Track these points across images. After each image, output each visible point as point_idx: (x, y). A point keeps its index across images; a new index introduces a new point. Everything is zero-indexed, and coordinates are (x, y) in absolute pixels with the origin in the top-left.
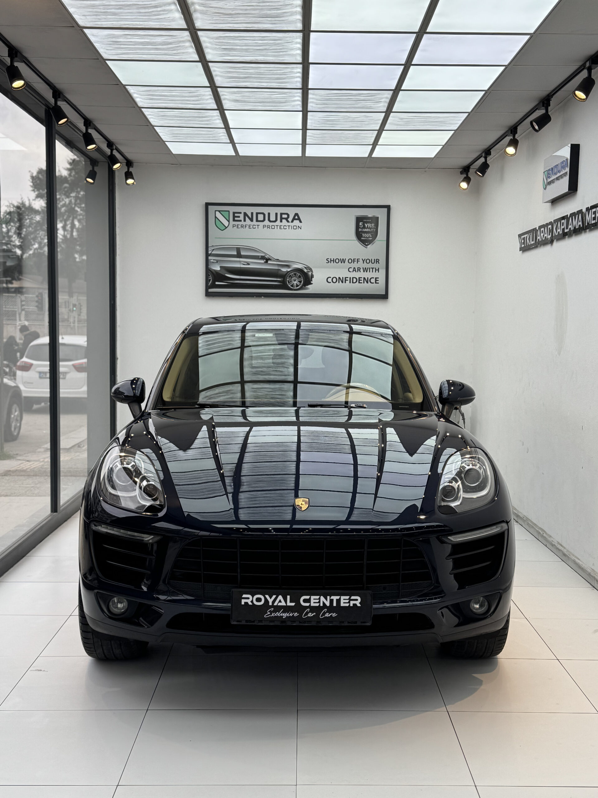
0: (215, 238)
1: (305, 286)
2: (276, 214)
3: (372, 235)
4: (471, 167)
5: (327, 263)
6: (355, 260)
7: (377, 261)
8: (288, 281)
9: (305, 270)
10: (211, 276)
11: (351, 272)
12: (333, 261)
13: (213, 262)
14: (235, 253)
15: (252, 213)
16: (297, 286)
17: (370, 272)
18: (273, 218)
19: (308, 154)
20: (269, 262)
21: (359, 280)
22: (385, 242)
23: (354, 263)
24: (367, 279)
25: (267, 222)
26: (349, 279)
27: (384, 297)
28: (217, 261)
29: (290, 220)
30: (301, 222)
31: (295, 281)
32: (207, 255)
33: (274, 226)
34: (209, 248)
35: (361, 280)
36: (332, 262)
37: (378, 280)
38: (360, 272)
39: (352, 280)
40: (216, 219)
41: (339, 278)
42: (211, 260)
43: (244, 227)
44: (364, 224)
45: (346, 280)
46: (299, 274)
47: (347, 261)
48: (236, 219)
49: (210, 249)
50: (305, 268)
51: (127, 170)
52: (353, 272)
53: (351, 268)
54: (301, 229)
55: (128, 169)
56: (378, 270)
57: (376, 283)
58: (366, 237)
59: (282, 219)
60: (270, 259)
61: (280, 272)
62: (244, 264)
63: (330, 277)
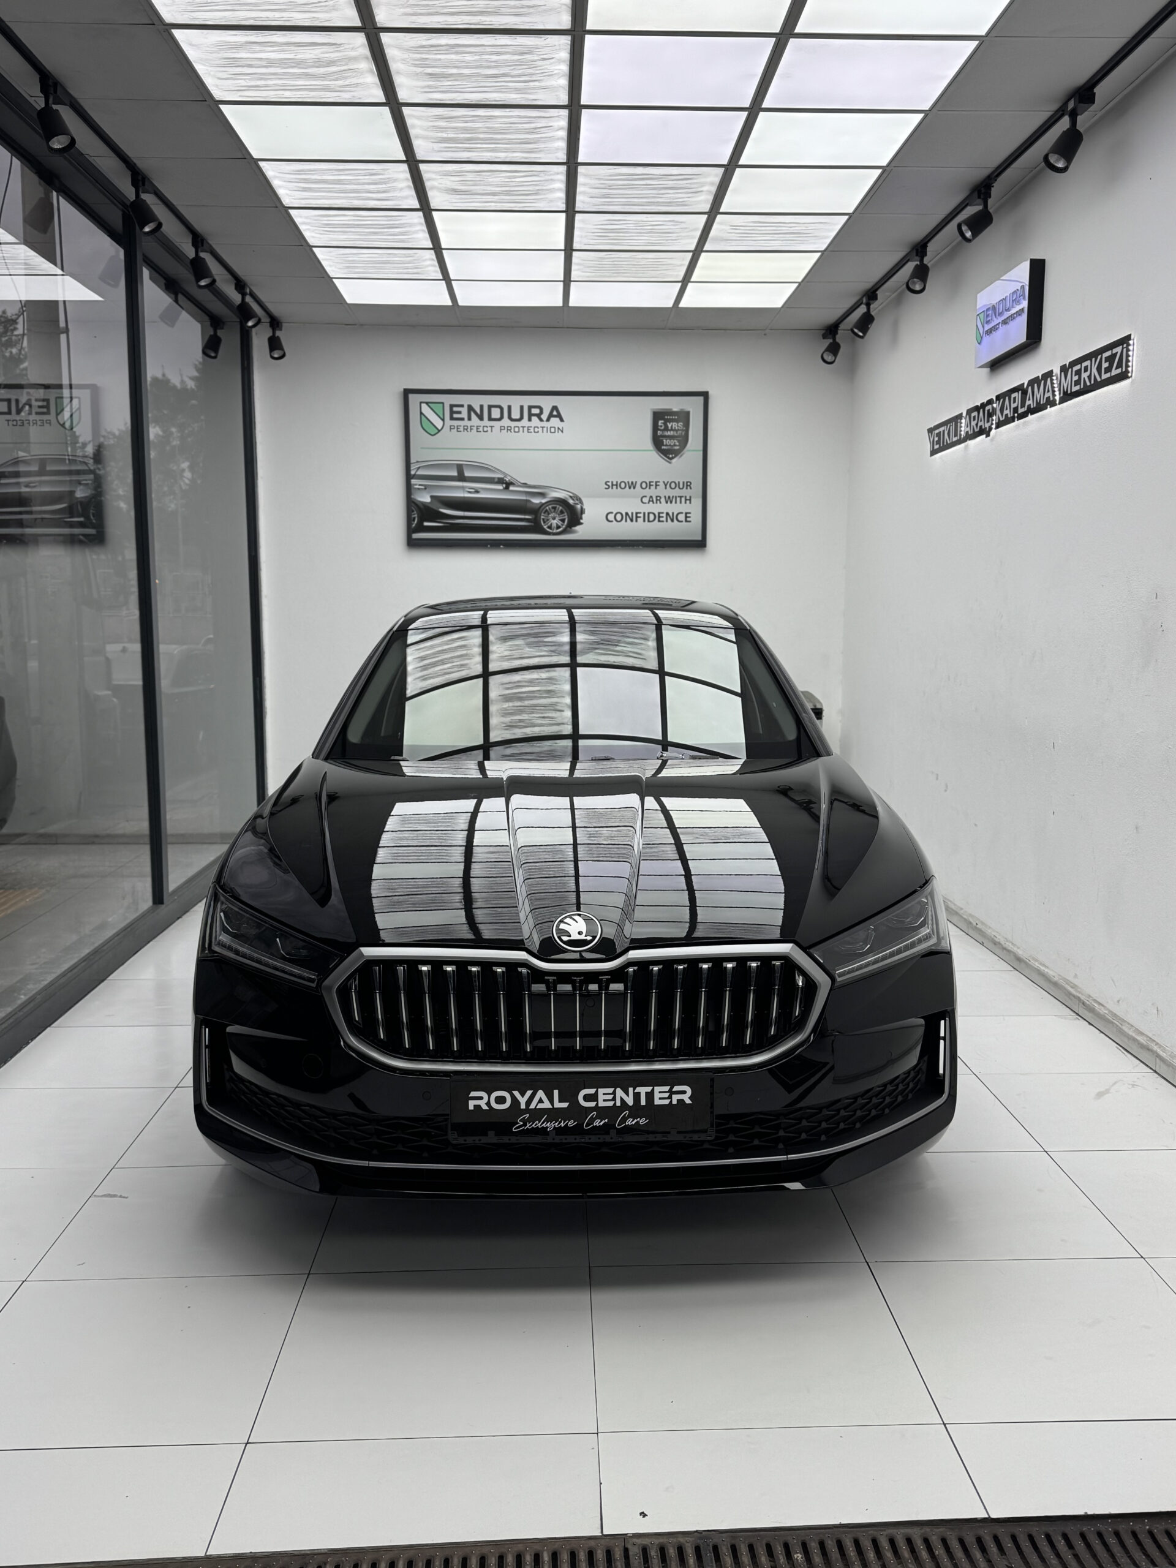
0: (422, 448)
1: (571, 528)
2: (522, 408)
3: (679, 441)
4: (842, 326)
5: (606, 488)
6: (652, 484)
7: (688, 485)
8: (543, 519)
9: (571, 502)
10: (415, 512)
11: (645, 503)
12: (617, 485)
13: (419, 489)
14: (455, 474)
15: (482, 407)
16: (558, 527)
17: (676, 502)
18: (516, 414)
19: (573, 303)
20: (511, 488)
21: (659, 517)
22: (701, 453)
23: (650, 488)
24: (671, 515)
25: (506, 422)
26: (642, 515)
27: (699, 544)
28: (426, 487)
29: (544, 416)
30: (562, 420)
31: (554, 519)
32: (409, 477)
33: (519, 427)
34: (412, 465)
35: (663, 517)
36: (614, 487)
37: (689, 517)
38: (660, 503)
39: (647, 517)
40: (423, 417)
41: (627, 514)
42: (416, 485)
43: (469, 430)
44: (665, 424)
45: (637, 517)
46: (561, 508)
47: (638, 485)
48: (455, 416)
49: (413, 467)
50: (571, 497)
51: (271, 334)
52: (649, 503)
53: (645, 496)
54: (562, 432)
55: (274, 333)
56: (690, 500)
57: (686, 521)
58: (670, 445)
59: (530, 415)
60: (511, 484)
61: (529, 505)
62: (470, 492)
63: (612, 513)
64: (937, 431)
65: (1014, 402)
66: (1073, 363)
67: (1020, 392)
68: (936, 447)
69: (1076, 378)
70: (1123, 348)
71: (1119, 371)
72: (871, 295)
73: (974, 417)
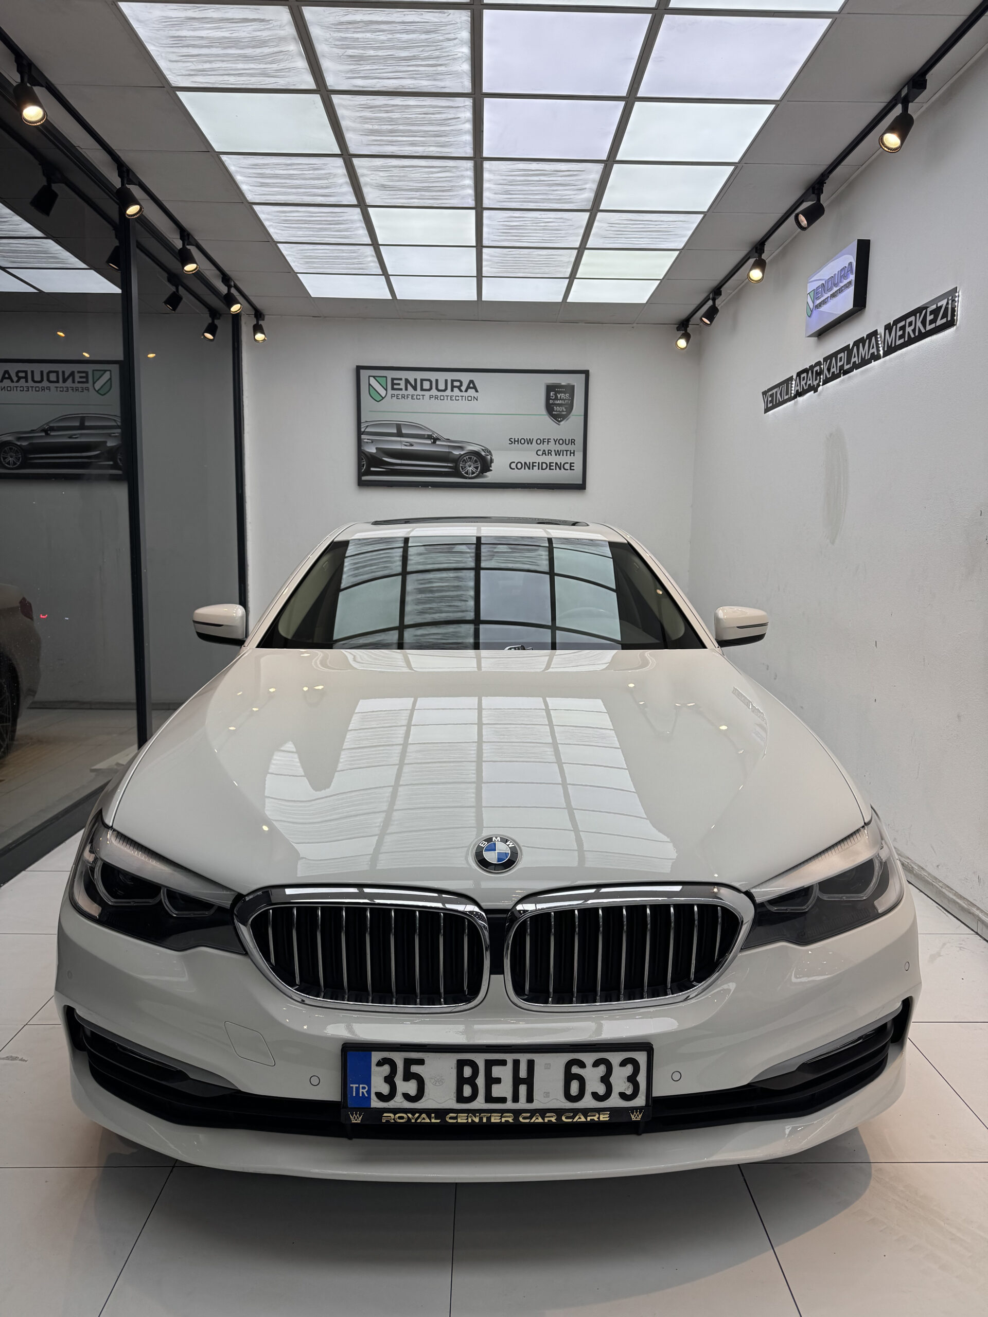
64: (770, 393)
65: (841, 361)
66: (896, 322)
67: (846, 352)
68: (770, 405)
69: (901, 332)
70: (948, 300)
71: (944, 320)
72: (717, 292)
73: (804, 378)
